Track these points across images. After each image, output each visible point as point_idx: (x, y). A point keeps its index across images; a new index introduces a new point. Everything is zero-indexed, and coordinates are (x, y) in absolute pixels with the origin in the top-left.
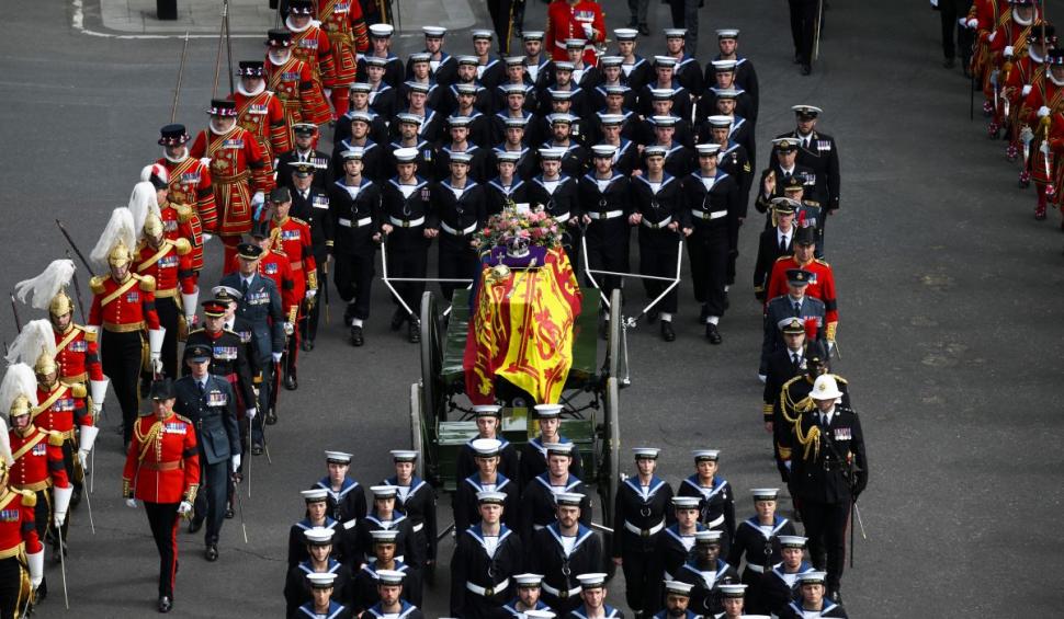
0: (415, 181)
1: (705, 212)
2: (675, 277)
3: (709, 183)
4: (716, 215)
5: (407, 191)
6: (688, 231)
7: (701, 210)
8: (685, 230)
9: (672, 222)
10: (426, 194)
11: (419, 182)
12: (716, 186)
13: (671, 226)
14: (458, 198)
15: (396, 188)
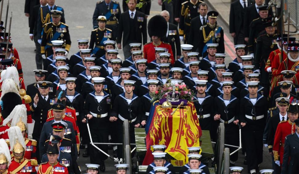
0: (103, 94)
1: (253, 116)
2: (239, 146)
3: (254, 101)
4: (259, 118)
5: (99, 98)
6: (243, 124)
7: (251, 115)
8: (242, 124)
9: (235, 120)
10: (108, 100)
11: (105, 95)
12: (257, 103)
13: (235, 122)
14: (129, 104)
15: (93, 97)
